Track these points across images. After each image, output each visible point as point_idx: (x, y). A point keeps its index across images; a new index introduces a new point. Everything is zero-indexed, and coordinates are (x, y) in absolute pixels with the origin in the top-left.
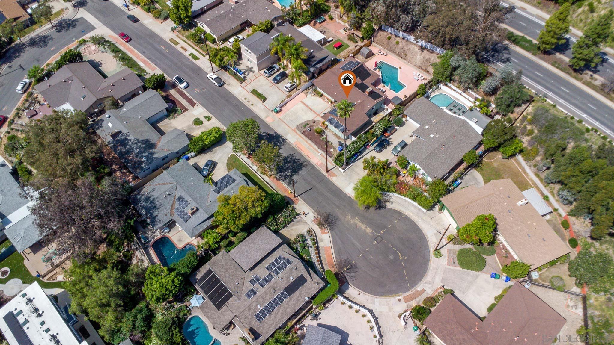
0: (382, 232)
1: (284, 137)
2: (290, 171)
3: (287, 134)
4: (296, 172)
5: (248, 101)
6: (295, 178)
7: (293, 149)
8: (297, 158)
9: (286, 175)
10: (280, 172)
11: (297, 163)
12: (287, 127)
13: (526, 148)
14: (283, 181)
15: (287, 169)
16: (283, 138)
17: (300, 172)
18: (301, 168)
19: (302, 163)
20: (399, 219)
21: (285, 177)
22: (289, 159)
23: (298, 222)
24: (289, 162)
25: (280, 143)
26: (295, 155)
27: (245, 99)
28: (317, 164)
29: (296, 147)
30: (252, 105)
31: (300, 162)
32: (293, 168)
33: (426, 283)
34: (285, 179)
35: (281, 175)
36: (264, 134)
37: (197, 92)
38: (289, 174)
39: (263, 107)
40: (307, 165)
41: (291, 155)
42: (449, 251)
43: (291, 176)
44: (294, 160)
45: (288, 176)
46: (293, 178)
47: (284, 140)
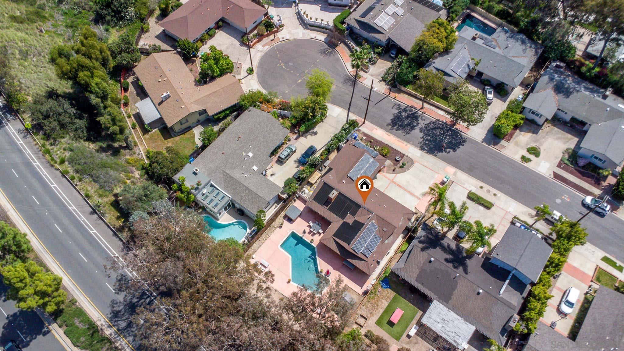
0: (300, 80)
1: (423, 153)
2: (403, 117)
3: (422, 155)
4: (396, 116)
5: (489, 191)
6: (396, 112)
7: (408, 141)
8: (400, 132)
9: (406, 112)
10: (413, 114)
11: (399, 126)
12: (425, 164)
13: (138, 169)
14: (406, 107)
15: (407, 118)
16: (425, 151)
17: (392, 117)
18: (392, 122)
19: (393, 126)
20: (285, 93)
21: (406, 111)
22: (409, 128)
23: (379, 75)
24: (408, 125)
25: (426, 144)
26: (404, 134)
27: (495, 195)
28: (377, 129)
29: (405, 143)
30: (481, 187)
31: (395, 127)
32: (401, 120)
33: (261, 51)
34: (405, 109)
35: (410, 111)
36: (448, 150)
37: (565, 197)
38: (403, 114)
39: (466, 185)
40: (387, 125)
41: (408, 133)
42: (240, 74)
43: (400, 112)
44: (403, 129)
45: (403, 111)
46: (397, 111)
47: (422, 149)
